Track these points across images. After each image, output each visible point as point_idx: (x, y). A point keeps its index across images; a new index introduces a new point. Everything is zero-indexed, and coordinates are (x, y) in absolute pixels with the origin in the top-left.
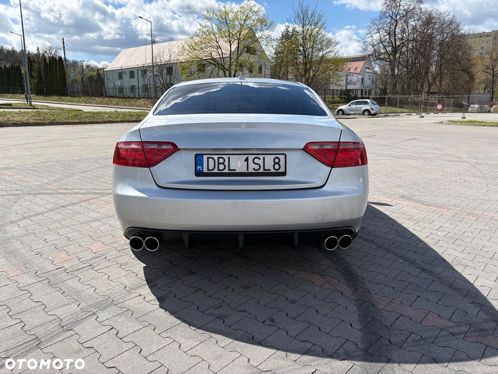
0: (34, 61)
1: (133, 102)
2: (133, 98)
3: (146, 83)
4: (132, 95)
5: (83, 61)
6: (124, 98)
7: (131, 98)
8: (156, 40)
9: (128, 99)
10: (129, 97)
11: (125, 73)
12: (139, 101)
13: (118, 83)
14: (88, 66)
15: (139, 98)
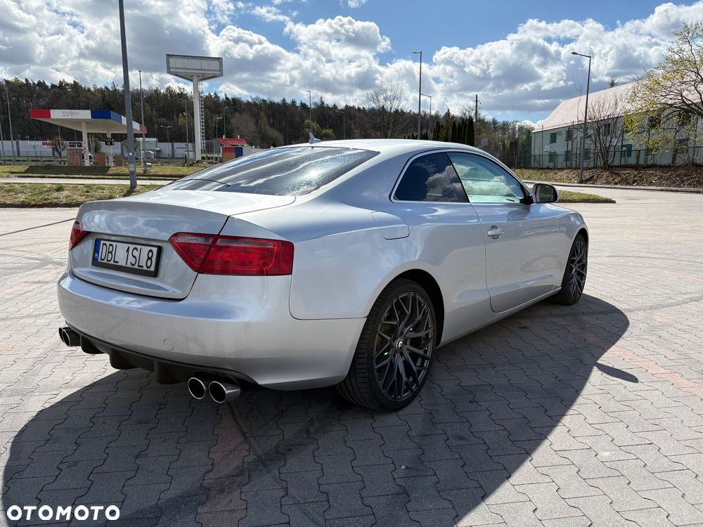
0: (442, 126)
1: (551, 174)
2: (554, 168)
3: (570, 149)
4: (551, 165)
5: (516, 122)
6: (542, 169)
7: (551, 169)
8: (616, 81)
9: (546, 171)
10: (548, 168)
11: (560, 133)
12: (560, 173)
13: (548, 148)
14: (521, 128)
15: (562, 169)
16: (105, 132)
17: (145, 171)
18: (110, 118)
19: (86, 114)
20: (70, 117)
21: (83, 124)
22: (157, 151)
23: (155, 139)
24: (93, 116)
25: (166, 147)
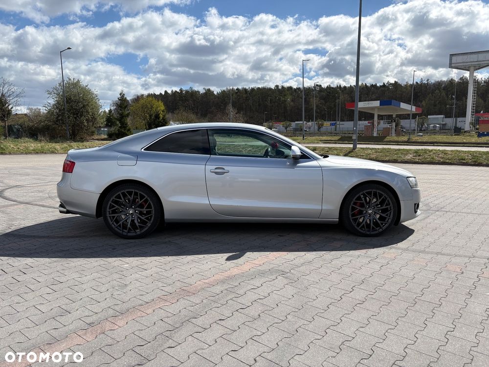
16: (392, 114)
17: (409, 139)
18: (391, 105)
19: (377, 103)
20: (367, 106)
21: (376, 110)
22: (443, 124)
23: (442, 116)
24: (381, 104)
25: (450, 122)
